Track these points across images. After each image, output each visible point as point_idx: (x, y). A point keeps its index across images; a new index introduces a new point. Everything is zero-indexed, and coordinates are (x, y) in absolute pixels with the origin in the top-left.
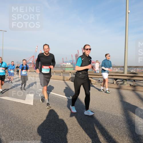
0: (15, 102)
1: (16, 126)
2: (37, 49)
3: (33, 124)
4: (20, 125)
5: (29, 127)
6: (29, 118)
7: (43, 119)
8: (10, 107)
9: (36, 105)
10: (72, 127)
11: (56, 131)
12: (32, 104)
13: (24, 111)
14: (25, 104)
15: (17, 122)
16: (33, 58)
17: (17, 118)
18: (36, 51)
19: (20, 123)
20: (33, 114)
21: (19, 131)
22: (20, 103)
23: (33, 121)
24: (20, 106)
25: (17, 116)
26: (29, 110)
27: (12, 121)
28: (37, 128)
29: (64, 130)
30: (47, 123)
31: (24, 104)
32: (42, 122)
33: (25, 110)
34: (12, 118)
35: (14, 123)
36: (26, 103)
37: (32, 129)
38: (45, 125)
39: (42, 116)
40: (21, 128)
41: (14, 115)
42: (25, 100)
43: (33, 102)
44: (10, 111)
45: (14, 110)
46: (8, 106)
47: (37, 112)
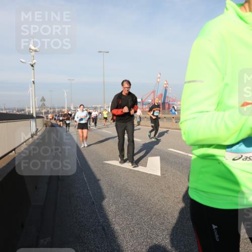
0: (131, 170)
2: (159, 78)
3: (163, 209)
4: (142, 209)
5: (157, 214)
6: (156, 197)
8: (124, 178)
9: (166, 176)
12: (159, 174)
13: (146, 185)
14: (147, 173)
15: (137, 204)
16: (153, 94)
17: (137, 198)
18: (159, 82)
19: (142, 205)
20: (162, 191)
21: (141, 218)
23: (163, 203)
24: (139, 177)
25: (137, 194)
26: (155, 185)
27: (128, 202)
31: (145, 173)
33: (148, 185)
34: (128, 196)
36: (149, 173)
37: (164, 216)
38: (185, 212)
39: (178, 196)
40: (144, 214)
41: (132, 191)
42: (146, 166)
43: (161, 171)
44: (123, 184)
45: (130, 184)
46: (119, 176)
47: (169, 188)
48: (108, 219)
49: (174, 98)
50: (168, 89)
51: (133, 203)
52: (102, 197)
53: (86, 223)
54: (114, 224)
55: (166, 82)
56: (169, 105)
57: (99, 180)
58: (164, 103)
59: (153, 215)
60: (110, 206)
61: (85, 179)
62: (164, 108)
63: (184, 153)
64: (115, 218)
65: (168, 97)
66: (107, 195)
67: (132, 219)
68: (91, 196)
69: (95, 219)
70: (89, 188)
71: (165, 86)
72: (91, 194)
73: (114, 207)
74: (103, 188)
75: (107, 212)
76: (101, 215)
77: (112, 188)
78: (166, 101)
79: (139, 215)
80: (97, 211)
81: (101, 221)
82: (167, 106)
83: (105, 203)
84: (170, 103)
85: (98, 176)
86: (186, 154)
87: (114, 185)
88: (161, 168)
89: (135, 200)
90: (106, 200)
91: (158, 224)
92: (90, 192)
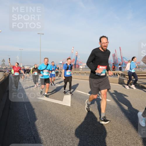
0: (53, 103)
1: (54, 127)
2: (73, 50)
3: (70, 125)
4: (58, 126)
5: (67, 129)
6: (67, 119)
7: (80, 121)
8: (49, 108)
9: (74, 106)
10: (111, 130)
11: (94, 134)
12: (70, 106)
13: (62, 112)
15: (56, 123)
17: (56, 119)
18: (73, 52)
19: (58, 123)
20: (71, 115)
21: (57, 131)
22: (58, 104)
23: (71, 122)
24: (58, 107)
25: (56, 117)
26: (67, 112)
27: (50, 122)
28: (75, 129)
29: (103, 134)
30: (85, 125)
31: (61, 105)
32: (80, 123)
33: (63, 112)
34: (50, 118)
35: (53, 123)
36: (64, 105)
37: (70, 130)
38: (83, 127)
39: (79, 118)
40: (59, 129)
41: (53, 115)
42: (62, 101)
43: (71, 103)
44: (48, 111)
45: (52, 111)
46: (46, 107)
47: (75, 113)
48: (38, 132)
49: (81, 62)
50: (78, 56)
51: (53, 122)
52: (35, 119)
53: (24, 135)
54: (41, 135)
55: (76, 52)
56: (78, 65)
57: (34, 109)
58: (75, 65)
59: (65, 129)
60: (39, 124)
61: (26, 108)
62: (75, 67)
63: (85, 93)
64: (42, 131)
65: (78, 61)
66: (38, 118)
67: (52, 132)
68: (29, 118)
69: (30, 133)
70: (28, 114)
71: (76, 54)
72: (29, 117)
73: (42, 125)
74: (36, 114)
75: (37, 128)
76: (34, 130)
77: (41, 114)
78: (77, 63)
79: (56, 129)
80: (31, 128)
81: (33, 133)
82: (77, 66)
83: (37, 122)
84: (79, 64)
85: (34, 107)
86: (86, 94)
87: (43, 112)
88: (71, 102)
89: (54, 121)
90: (38, 121)
91: (67, 135)
92: (28, 116)
